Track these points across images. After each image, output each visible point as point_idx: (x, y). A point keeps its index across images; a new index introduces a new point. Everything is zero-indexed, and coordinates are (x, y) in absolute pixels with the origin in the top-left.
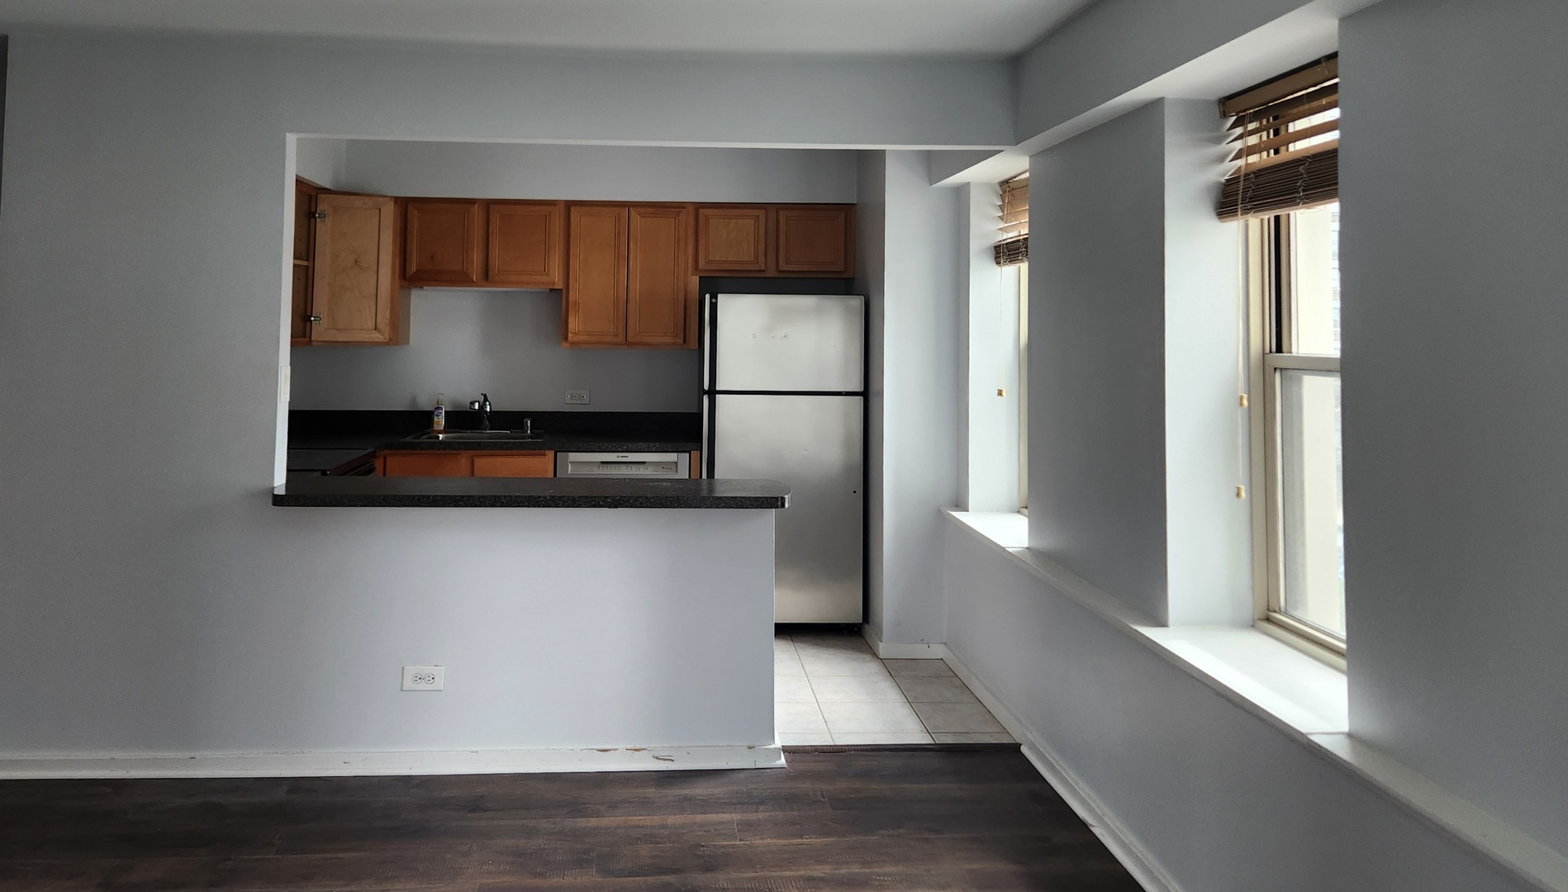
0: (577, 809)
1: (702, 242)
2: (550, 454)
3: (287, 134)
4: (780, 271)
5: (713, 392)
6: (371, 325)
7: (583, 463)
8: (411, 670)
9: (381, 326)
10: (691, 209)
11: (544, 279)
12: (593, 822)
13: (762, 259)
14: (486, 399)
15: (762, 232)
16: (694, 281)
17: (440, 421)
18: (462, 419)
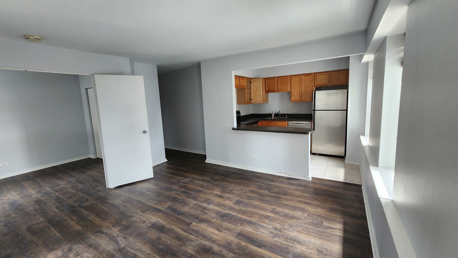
0: (272, 181)
1: (316, 80)
2: (287, 121)
3: (232, 71)
4: (332, 85)
5: (314, 110)
6: (260, 100)
7: (292, 124)
8: (253, 156)
9: (261, 100)
10: (314, 74)
11: (287, 90)
12: (273, 183)
13: (328, 83)
14: (280, 112)
15: (328, 78)
16: (314, 88)
17: (273, 116)
18: (277, 115)
